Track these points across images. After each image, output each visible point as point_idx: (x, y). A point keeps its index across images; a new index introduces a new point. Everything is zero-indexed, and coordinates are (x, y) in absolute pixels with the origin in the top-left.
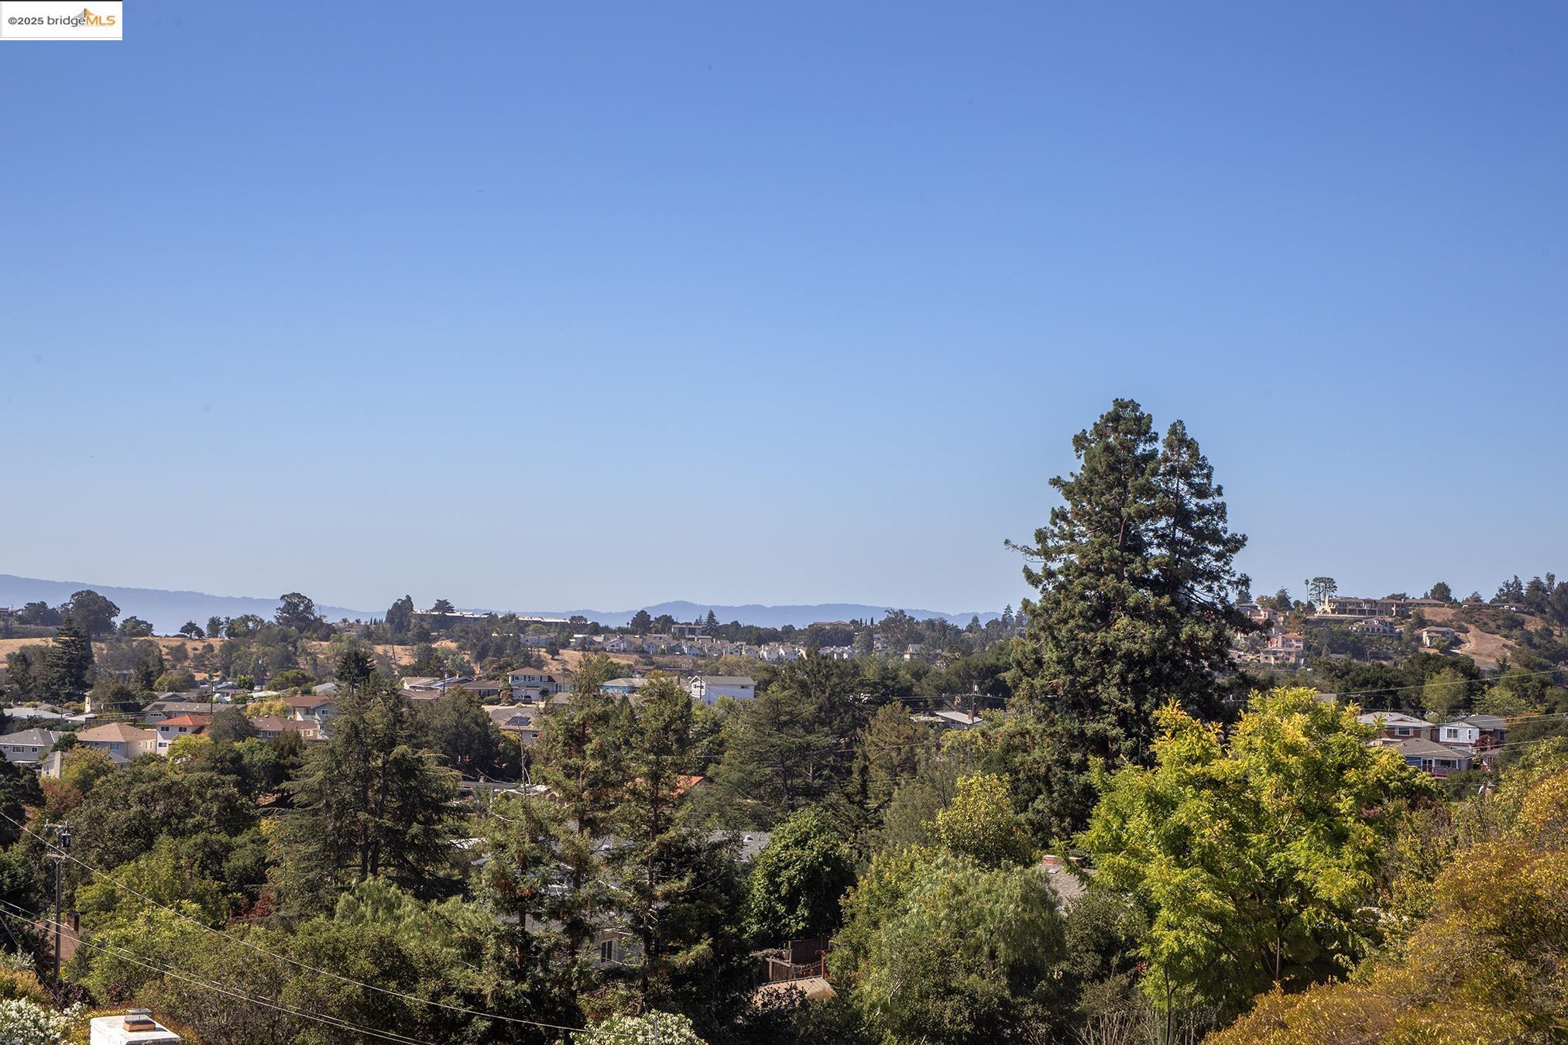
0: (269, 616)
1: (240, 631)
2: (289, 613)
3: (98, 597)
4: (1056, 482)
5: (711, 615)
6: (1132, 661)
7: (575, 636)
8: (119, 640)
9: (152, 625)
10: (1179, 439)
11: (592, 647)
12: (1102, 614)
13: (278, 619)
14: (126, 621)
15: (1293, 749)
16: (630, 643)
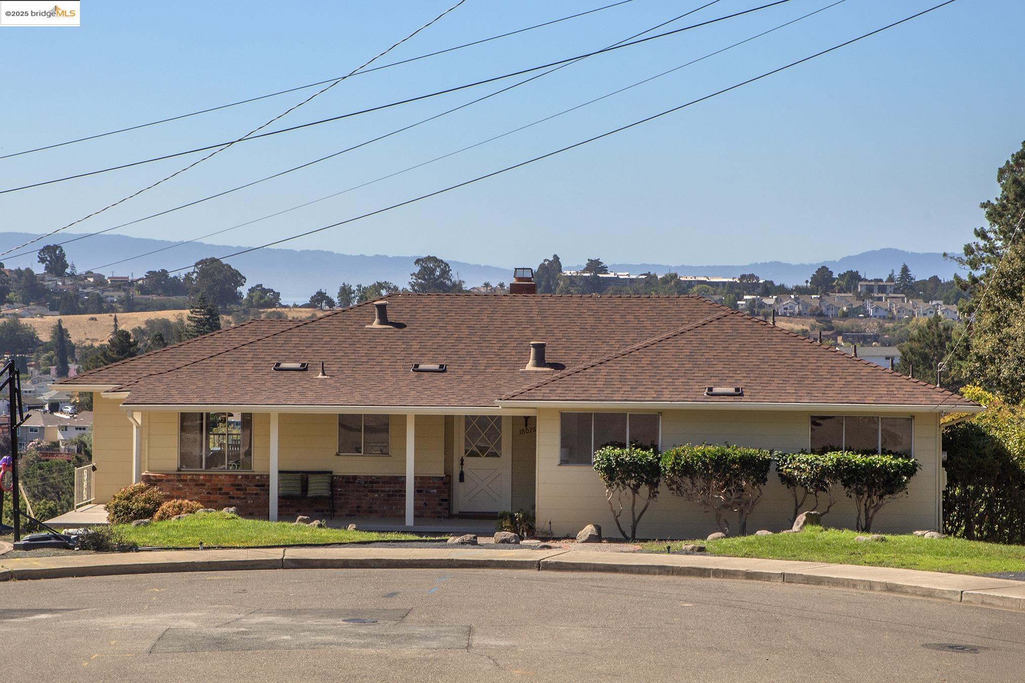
0: (403, 281)
2: (424, 279)
3: (224, 266)
5: (905, 270)
7: (746, 297)
8: (246, 312)
9: (279, 294)
11: (762, 311)
13: (413, 286)
14: (252, 290)
16: (806, 306)
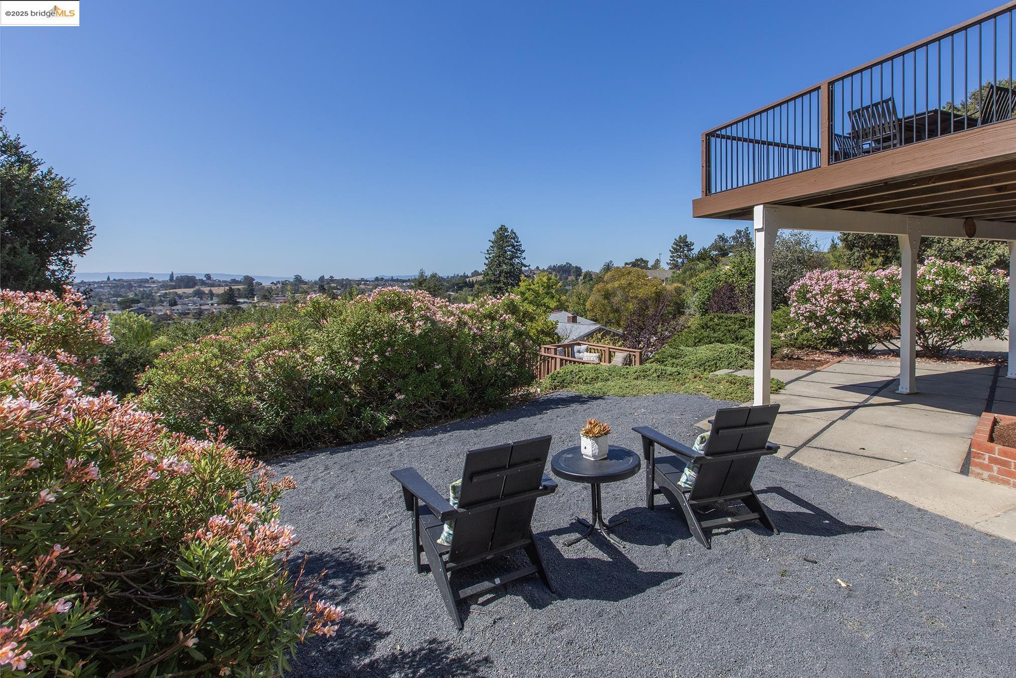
1: (285, 284)
4: (490, 241)
6: (506, 273)
10: (512, 232)
12: (499, 265)
15: (544, 283)
